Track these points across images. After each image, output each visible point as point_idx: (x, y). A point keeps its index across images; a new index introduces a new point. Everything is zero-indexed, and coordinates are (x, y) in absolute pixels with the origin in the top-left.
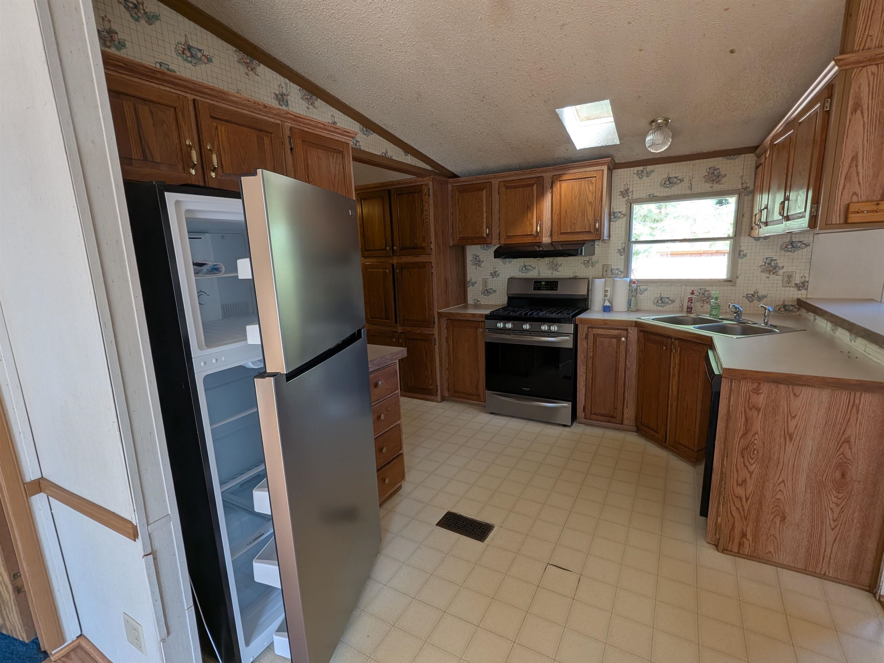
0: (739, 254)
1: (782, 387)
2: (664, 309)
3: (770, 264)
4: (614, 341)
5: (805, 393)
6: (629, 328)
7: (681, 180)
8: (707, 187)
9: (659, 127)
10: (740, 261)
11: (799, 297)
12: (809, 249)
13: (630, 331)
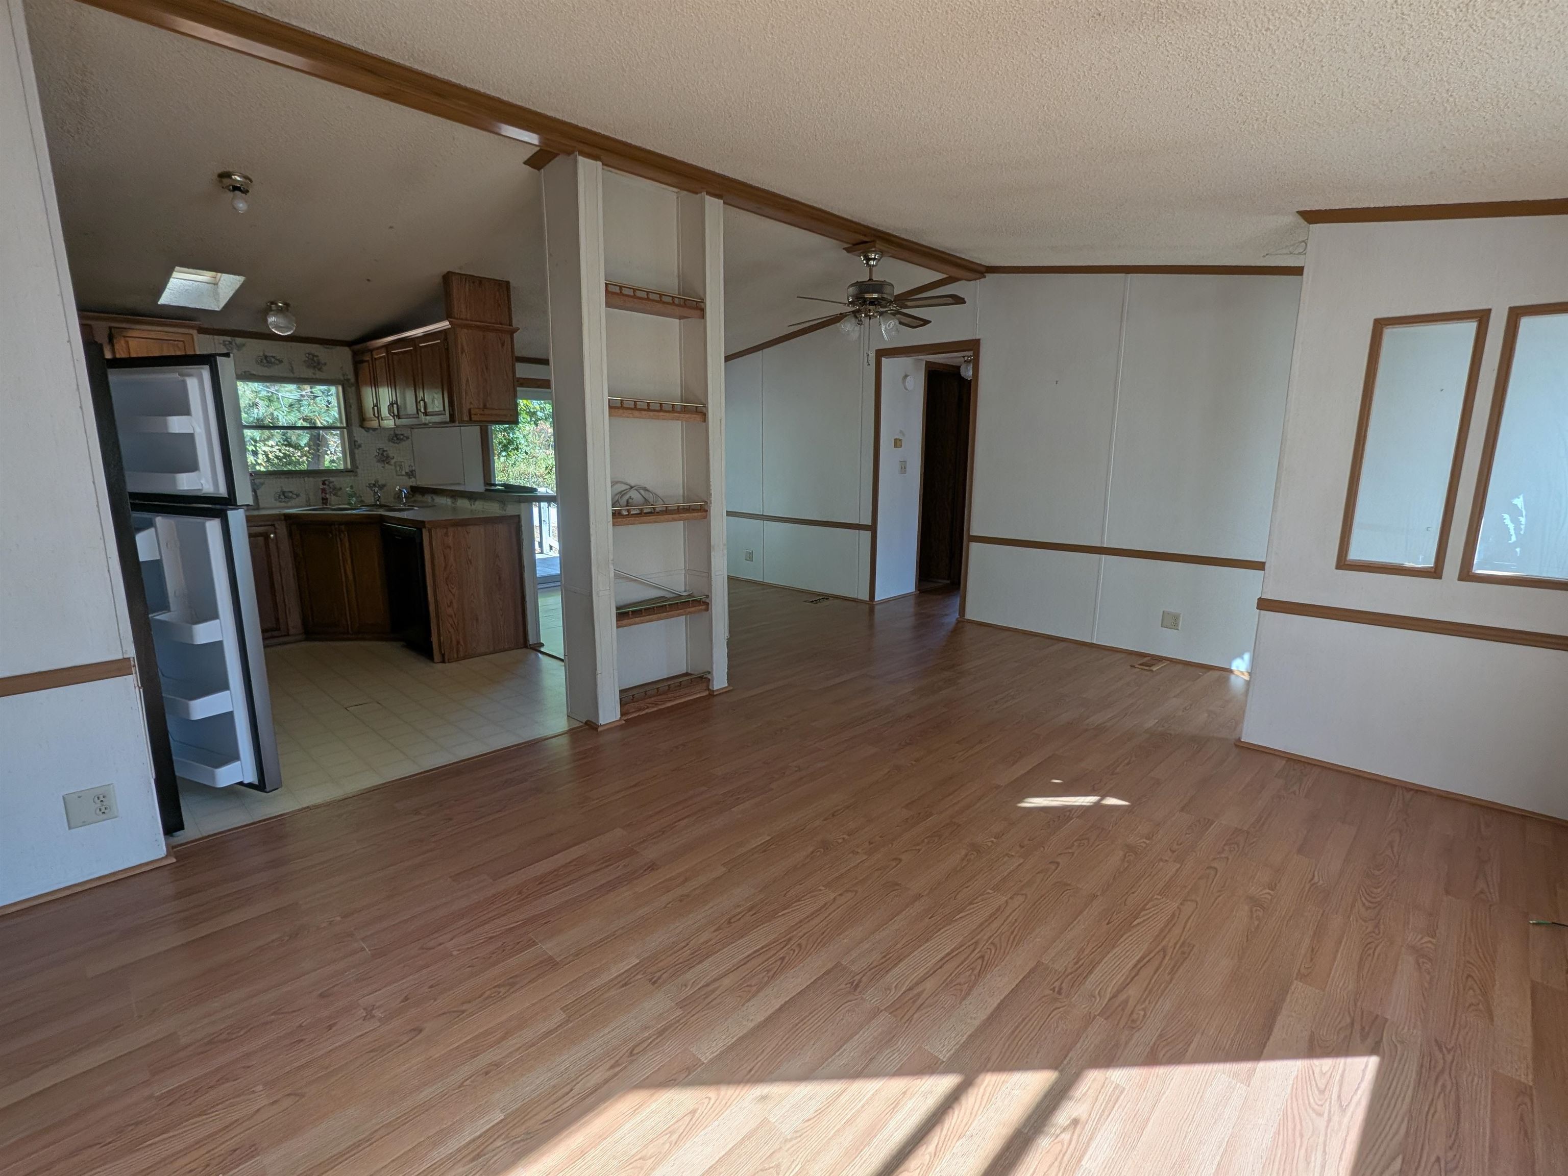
0: (355, 445)
1: (459, 528)
2: (289, 504)
3: (382, 454)
4: (261, 539)
5: (473, 529)
6: (275, 523)
7: (281, 361)
8: (309, 373)
9: (280, 311)
10: (356, 451)
11: (411, 484)
12: (409, 442)
13: (276, 525)
